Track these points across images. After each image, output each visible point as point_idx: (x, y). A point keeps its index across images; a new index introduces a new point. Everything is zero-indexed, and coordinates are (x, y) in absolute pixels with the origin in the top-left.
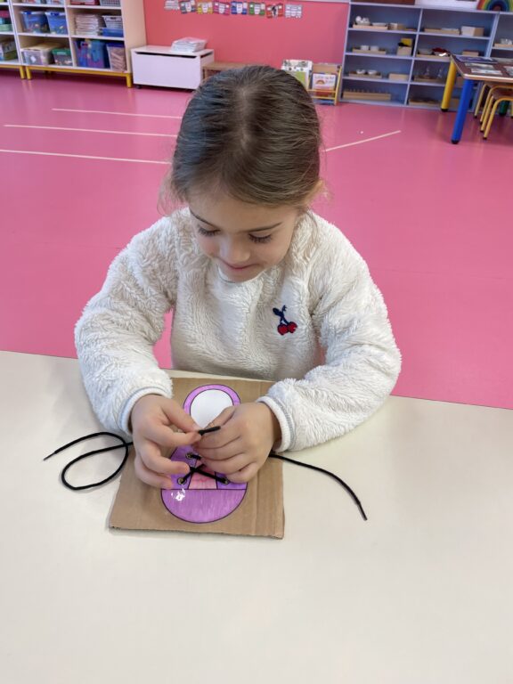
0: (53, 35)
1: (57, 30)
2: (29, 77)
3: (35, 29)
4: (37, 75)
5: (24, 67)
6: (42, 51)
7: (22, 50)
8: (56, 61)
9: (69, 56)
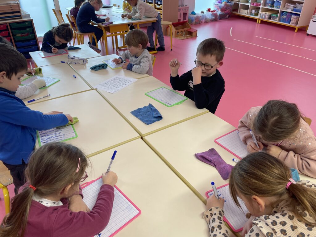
0: (274, 8)
1: (277, 7)
2: (259, 23)
3: (269, 6)
4: (263, 22)
5: (259, 19)
6: (268, 14)
7: (261, 13)
8: (271, 18)
9: (277, 17)
